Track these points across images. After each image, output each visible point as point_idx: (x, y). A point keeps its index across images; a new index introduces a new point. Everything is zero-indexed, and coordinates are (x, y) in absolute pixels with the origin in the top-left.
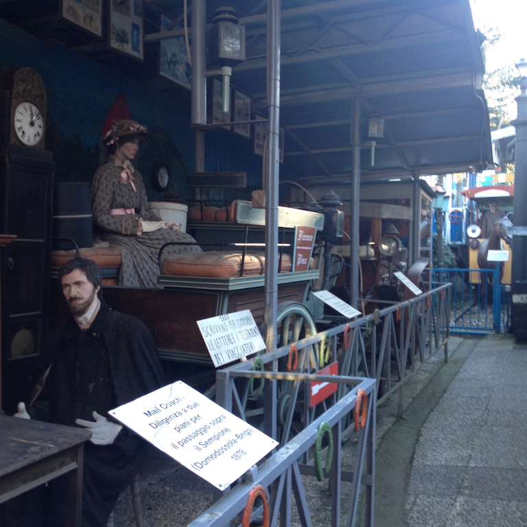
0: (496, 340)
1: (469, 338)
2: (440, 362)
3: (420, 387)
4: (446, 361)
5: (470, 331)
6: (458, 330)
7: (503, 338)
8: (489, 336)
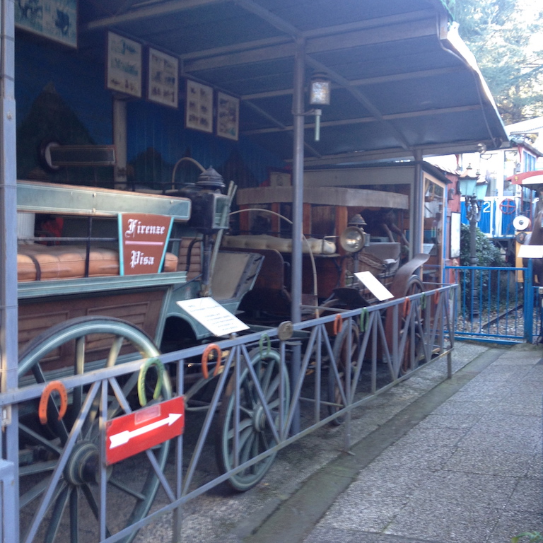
0: (525, 350)
1: (495, 347)
2: (442, 378)
3: (397, 410)
4: (449, 377)
5: (499, 339)
6: (485, 338)
7: (534, 349)
8: (518, 345)
